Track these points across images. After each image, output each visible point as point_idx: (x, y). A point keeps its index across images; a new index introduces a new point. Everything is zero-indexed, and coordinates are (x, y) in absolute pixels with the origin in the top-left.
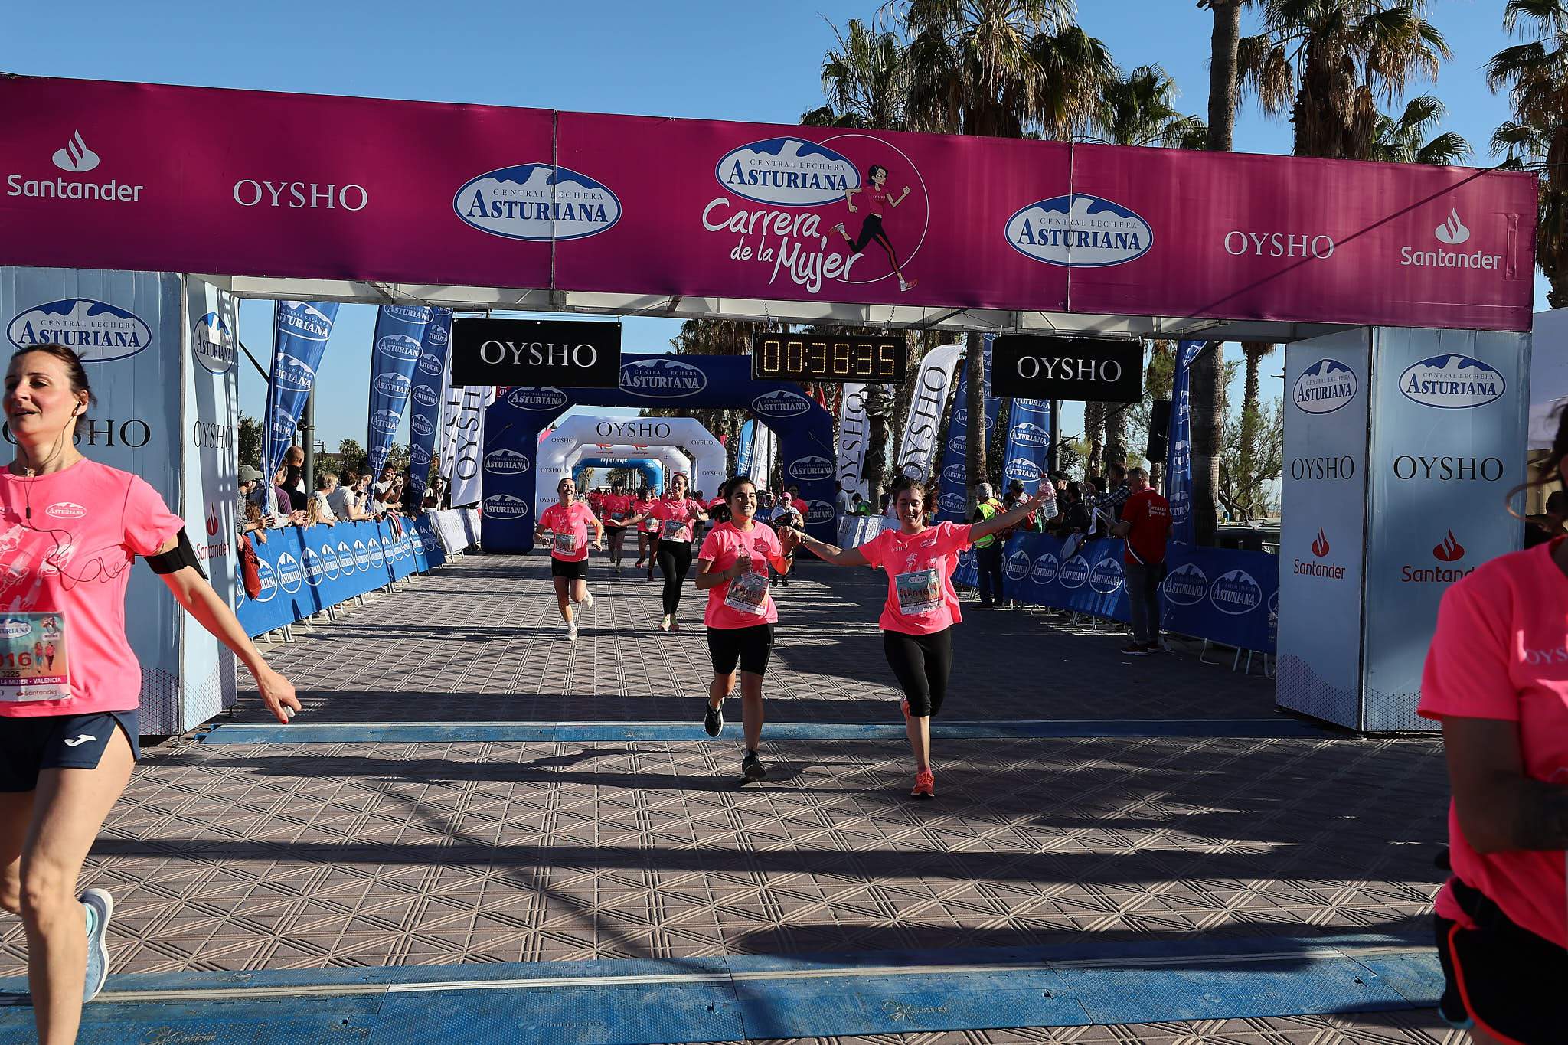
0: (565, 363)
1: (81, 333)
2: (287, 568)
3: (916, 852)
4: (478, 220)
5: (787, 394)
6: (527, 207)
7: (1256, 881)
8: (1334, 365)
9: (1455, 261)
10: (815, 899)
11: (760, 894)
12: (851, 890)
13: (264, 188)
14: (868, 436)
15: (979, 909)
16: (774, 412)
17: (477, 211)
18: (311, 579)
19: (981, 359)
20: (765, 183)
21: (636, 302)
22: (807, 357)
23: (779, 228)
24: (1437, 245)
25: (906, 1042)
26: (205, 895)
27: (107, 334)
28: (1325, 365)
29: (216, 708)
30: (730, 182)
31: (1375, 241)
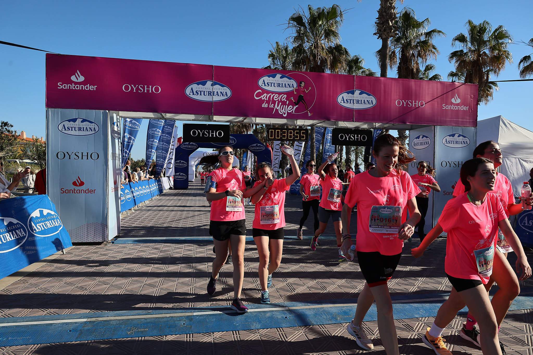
0: (214, 136)
1: (79, 128)
2: (127, 194)
3: (325, 272)
4: (192, 96)
5: (259, 145)
6: (205, 92)
7: (421, 278)
8: (424, 136)
9: (456, 108)
10: (303, 286)
11: (287, 284)
12: (311, 283)
13: (132, 87)
14: (281, 156)
15: (348, 287)
16: (255, 150)
17: (192, 93)
18: (134, 197)
19: (314, 135)
20: (271, 86)
21: (233, 119)
22: (281, 134)
23: (275, 98)
24: (452, 104)
25: (343, 325)
26: (130, 288)
27: (86, 128)
28: (421, 136)
29: (116, 234)
30: (262, 85)
31: (435, 103)
